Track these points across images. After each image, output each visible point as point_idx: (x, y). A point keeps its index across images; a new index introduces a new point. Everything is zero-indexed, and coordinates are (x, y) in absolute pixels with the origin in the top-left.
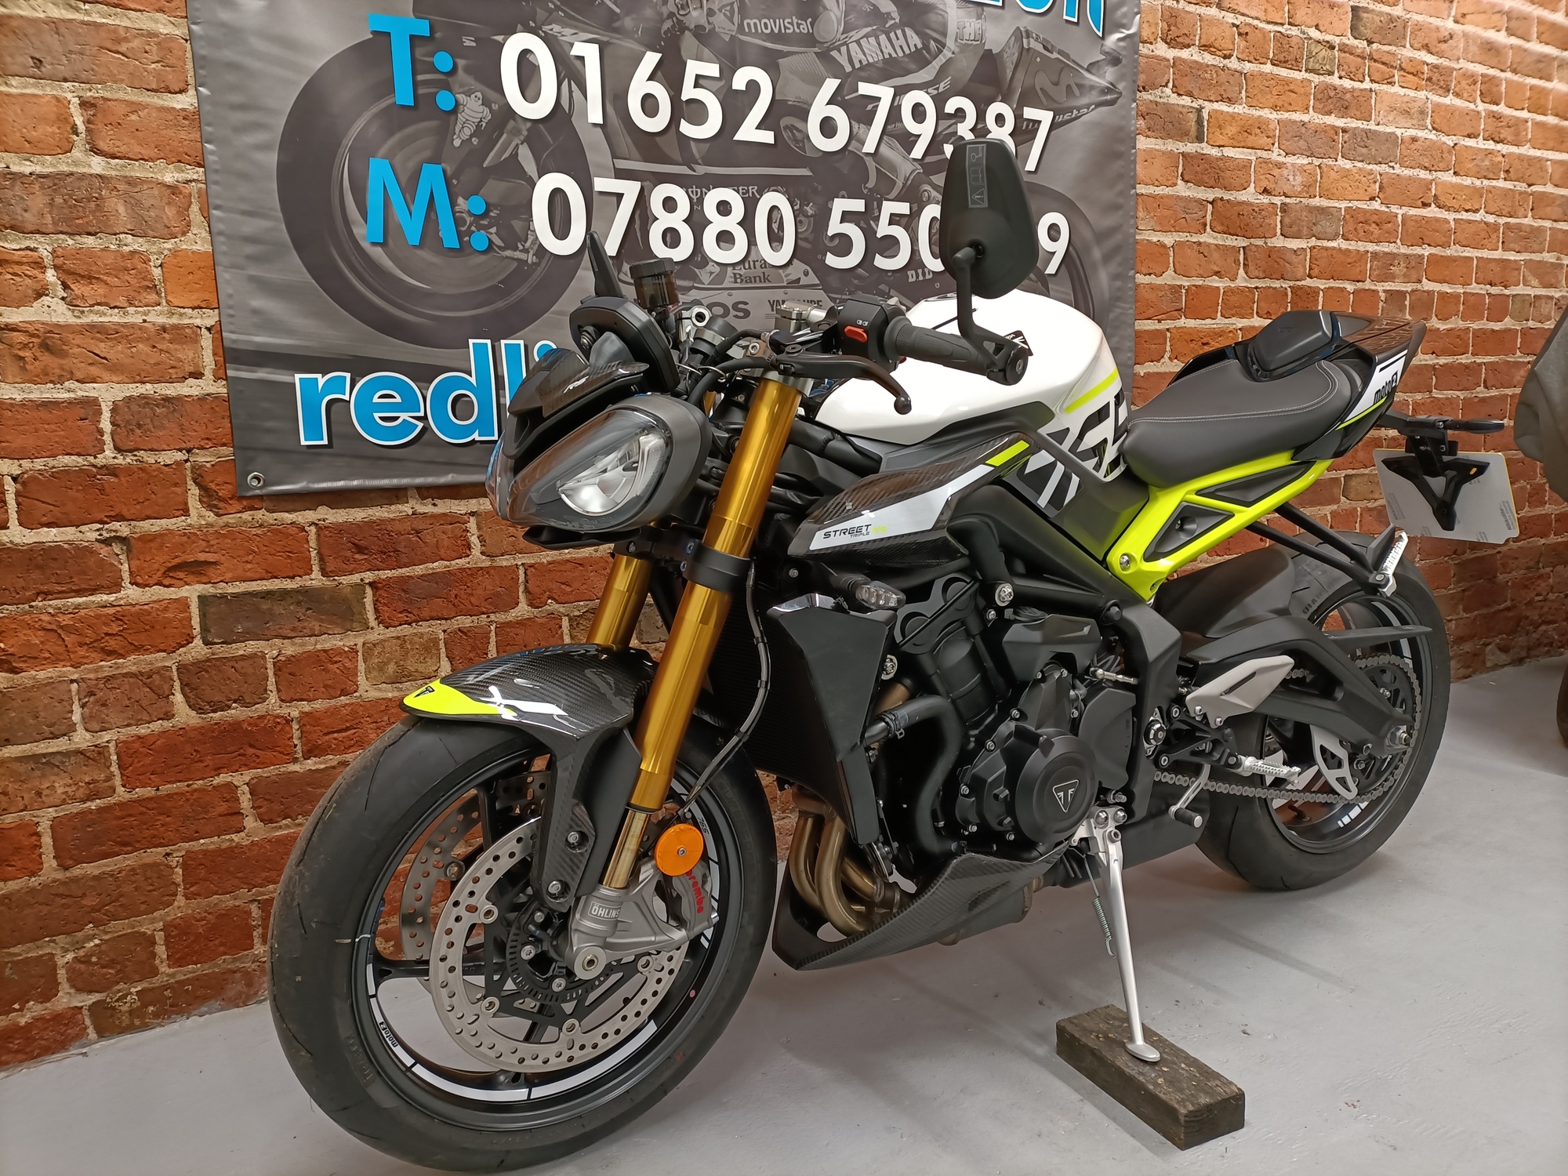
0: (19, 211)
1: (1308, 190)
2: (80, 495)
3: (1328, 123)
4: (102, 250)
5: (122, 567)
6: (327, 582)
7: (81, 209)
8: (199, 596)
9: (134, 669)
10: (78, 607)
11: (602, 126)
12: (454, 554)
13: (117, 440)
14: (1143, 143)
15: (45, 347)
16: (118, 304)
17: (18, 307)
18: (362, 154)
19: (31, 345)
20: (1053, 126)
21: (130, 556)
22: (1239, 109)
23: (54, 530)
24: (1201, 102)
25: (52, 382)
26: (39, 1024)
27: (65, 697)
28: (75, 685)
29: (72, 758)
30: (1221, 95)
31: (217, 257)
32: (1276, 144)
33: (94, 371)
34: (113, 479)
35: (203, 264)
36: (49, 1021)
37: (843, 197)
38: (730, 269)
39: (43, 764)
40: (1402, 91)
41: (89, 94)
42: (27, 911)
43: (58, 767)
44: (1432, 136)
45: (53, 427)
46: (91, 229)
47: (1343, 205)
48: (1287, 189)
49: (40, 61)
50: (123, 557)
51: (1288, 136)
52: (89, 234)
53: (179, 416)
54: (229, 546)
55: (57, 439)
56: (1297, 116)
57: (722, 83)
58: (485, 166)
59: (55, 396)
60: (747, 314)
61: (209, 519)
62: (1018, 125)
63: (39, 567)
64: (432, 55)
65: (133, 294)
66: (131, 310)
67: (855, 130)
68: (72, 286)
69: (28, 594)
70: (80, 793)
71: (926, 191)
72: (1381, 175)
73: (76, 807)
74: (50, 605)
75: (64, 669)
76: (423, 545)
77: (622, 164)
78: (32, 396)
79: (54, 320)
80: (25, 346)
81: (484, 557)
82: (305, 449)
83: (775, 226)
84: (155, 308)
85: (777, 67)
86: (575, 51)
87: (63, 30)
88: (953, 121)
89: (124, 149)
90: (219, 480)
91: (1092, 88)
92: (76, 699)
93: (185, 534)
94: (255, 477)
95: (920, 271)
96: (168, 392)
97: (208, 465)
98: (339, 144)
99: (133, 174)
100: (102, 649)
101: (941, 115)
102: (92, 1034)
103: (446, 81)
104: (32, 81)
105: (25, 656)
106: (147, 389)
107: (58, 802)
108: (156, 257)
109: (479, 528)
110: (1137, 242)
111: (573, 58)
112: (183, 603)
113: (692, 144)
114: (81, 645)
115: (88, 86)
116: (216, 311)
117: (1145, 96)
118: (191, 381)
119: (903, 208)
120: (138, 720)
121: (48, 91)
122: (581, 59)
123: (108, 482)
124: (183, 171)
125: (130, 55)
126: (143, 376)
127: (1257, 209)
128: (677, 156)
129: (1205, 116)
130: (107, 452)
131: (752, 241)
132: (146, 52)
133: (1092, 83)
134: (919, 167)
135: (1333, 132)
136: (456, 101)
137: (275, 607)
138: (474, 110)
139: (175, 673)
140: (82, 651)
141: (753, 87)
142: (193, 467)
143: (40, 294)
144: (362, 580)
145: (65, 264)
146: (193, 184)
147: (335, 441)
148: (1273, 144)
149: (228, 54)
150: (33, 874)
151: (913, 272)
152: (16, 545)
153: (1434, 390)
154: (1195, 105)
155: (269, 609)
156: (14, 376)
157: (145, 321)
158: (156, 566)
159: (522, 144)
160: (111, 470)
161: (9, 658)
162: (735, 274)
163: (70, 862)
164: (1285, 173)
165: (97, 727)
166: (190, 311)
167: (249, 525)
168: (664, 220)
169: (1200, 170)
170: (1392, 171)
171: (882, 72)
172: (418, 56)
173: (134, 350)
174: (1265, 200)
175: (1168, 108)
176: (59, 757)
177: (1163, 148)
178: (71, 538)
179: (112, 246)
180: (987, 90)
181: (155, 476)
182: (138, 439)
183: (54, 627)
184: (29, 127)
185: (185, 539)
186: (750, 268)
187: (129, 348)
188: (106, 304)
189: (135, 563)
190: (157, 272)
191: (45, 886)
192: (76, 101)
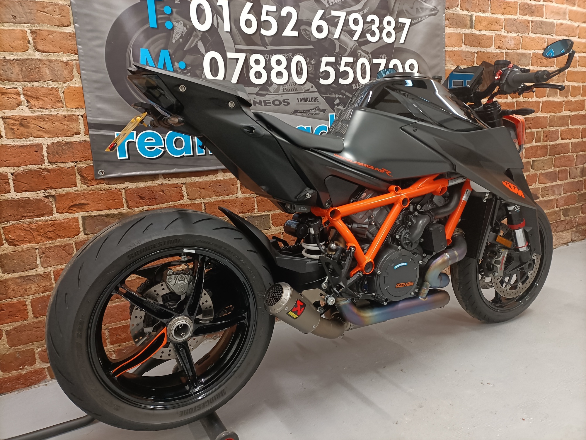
0: (10, 74)
1: (517, 47)
2: (36, 180)
3: (525, 19)
4: (41, 87)
5: (53, 206)
6: (130, 211)
7: (32, 72)
8: (82, 217)
9: (59, 244)
10: (37, 221)
11: (230, 33)
12: (177, 199)
13: (49, 159)
14: (448, 30)
15: (21, 125)
16: (48, 108)
17: (11, 110)
18: (137, 47)
19: (16, 124)
20: (411, 25)
21: (56, 202)
22: (488, 15)
23: (27, 193)
24: (472, 13)
25: (24, 138)
26: (29, 374)
27: (34, 255)
28: (37, 250)
29: (37, 277)
30: (480, 10)
31: (84, 88)
32: (503, 29)
33: (40, 133)
34: (48, 174)
35: (79, 91)
36: (33, 373)
37: (326, 56)
38: (281, 86)
39: (27, 279)
40: (556, 5)
41: (34, 28)
42: (23, 333)
43: (32, 280)
44: (569, 23)
45: (25, 154)
46: (36, 80)
47: (532, 52)
48: (508, 46)
49: (15, 17)
50: (53, 203)
51: (509, 25)
52: (36, 81)
53: (72, 149)
54: (92, 198)
55: (27, 159)
56: (512, 17)
57: (277, 13)
58: (185, 50)
59: (26, 143)
60: (288, 104)
61: (85, 188)
62: (397, 25)
63: (23, 207)
64: (163, 7)
65: (53, 104)
66: (53, 110)
67: (330, 30)
68: (30, 101)
69: (19, 217)
70: (41, 290)
71: (359, 52)
72: (547, 39)
73: (40, 295)
74: (27, 221)
75: (33, 244)
76: (165, 196)
77: (238, 47)
78: (17, 143)
79: (24, 114)
80: (14, 125)
81: (189, 200)
82: (119, 161)
83: (299, 69)
84: (62, 109)
85: (299, 6)
86: (218, 4)
87: (23, 4)
88: (370, 24)
89: (47, 49)
90: (88, 173)
91: (427, 9)
92: (38, 255)
93: (76, 193)
94: (101, 172)
95: (357, 84)
96: (67, 140)
97: (83, 167)
98: (128, 43)
99: (51, 58)
100: (47, 237)
101: (365, 22)
102: (49, 377)
103: (169, 17)
104: (12, 24)
105: (18, 240)
106: (60, 139)
107: (33, 293)
108: (61, 89)
109: (187, 189)
110: (446, 70)
111: (218, 7)
112: (76, 220)
113: (266, 37)
114: (39, 235)
115: (33, 25)
116: (85, 109)
117: (449, 11)
118: (76, 136)
119: (350, 60)
120: (61, 263)
121: (19, 28)
122: (221, 6)
123: (46, 174)
124: (70, 56)
125: (49, 13)
126: (58, 135)
127: (495, 55)
128: (260, 43)
129: (474, 18)
130: (46, 164)
131: (290, 75)
132: (54, 11)
133: (426, 7)
134: (356, 43)
135: (527, 22)
136: (173, 26)
137: (110, 220)
138: (180, 28)
139: (74, 245)
140: (39, 238)
141: (289, 15)
142: (78, 169)
143: (18, 105)
144: (143, 209)
145: (27, 93)
146: (74, 61)
147: (130, 157)
148: (502, 28)
149: (85, 11)
150: (25, 320)
151: (355, 85)
152: (14, 199)
153: (570, 125)
154: (469, 14)
155: (108, 221)
156: (10, 136)
157: (58, 114)
158: (65, 206)
159: (199, 40)
160: (47, 170)
161: (13, 240)
162: (283, 88)
163: (38, 315)
164: (507, 40)
165: (46, 265)
166: (75, 109)
167: (100, 190)
168: (255, 68)
169: (471, 40)
170: (552, 37)
171: (341, 7)
172: (158, 8)
173: (54, 125)
174: (499, 51)
175: (458, 16)
176: (33, 277)
177: (456, 32)
178: (34, 196)
179: (44, 86)
180: (383, 12)
181: (64, 172)
182: (57, 158)
183: (29, 229)
184: (12, 42)
185: (76, 195)
186: (289, 85)
187: (53, 124)
188: (43, 108)
189: (58, 205)
190: (62, 95)
191: (30, 324)
192: (29, 31)
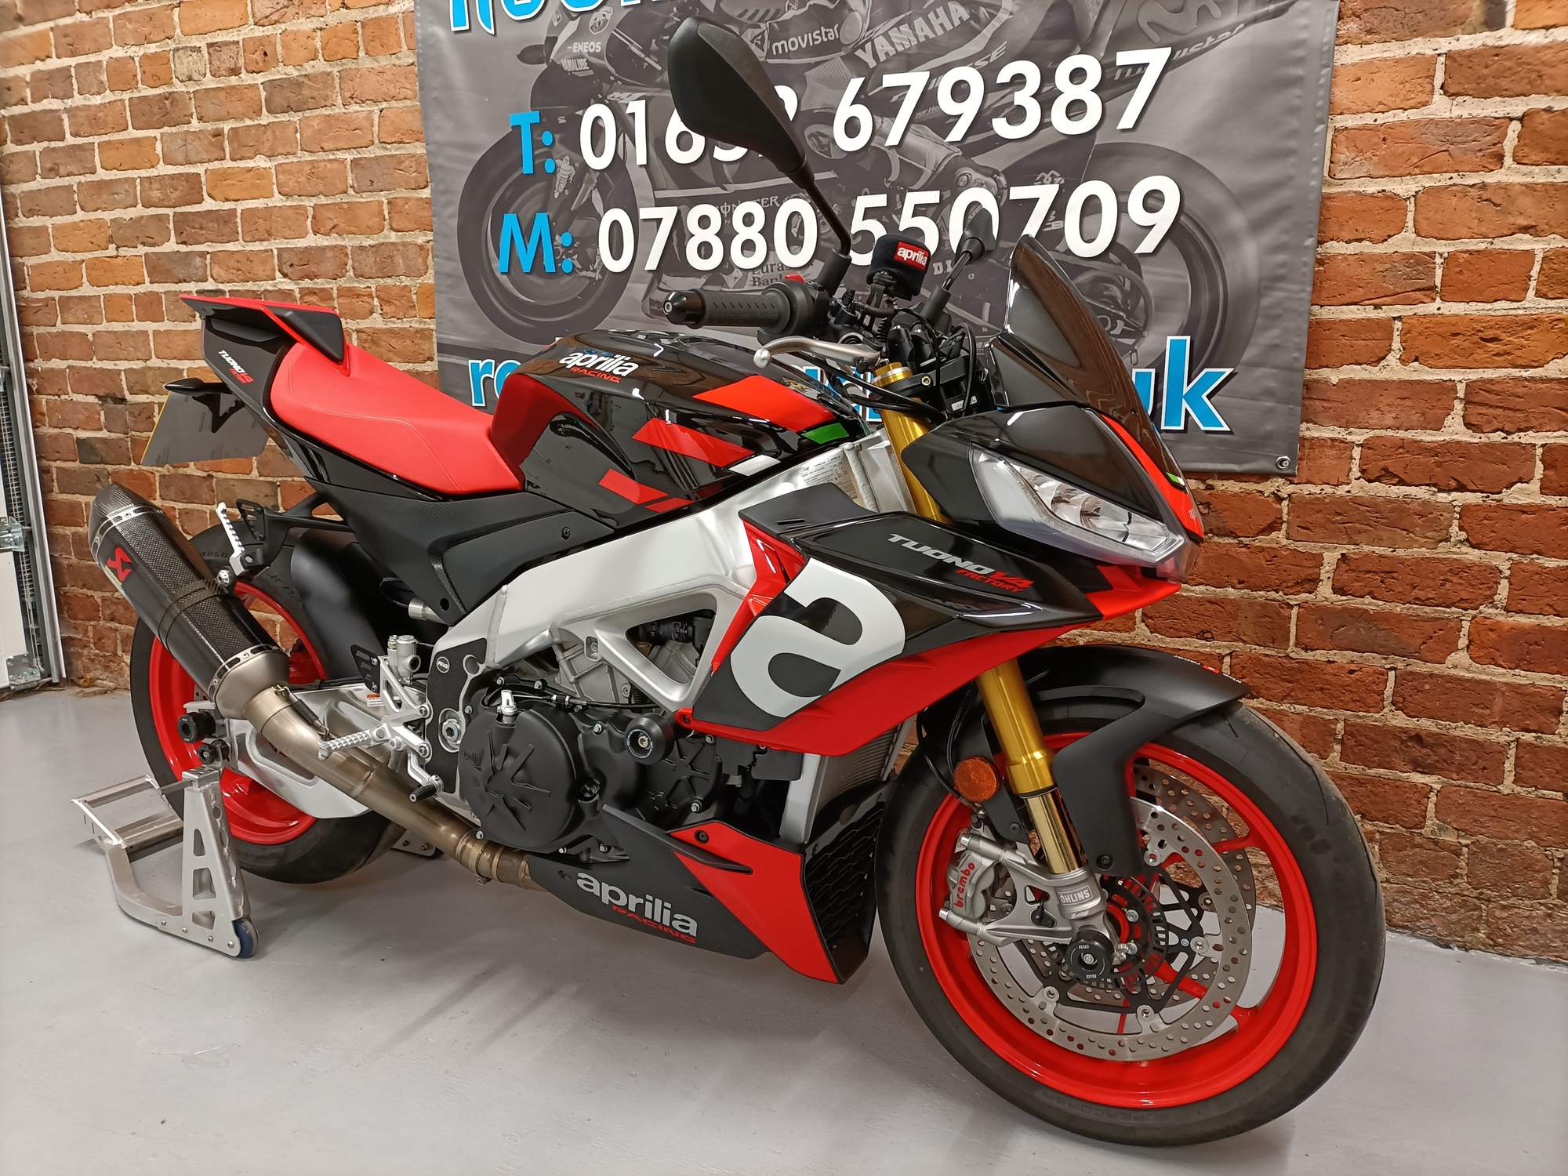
0: (365, 267)
4: (394, 286)
7: (386, 263)
11: (646, 166)
16: (400, 317)
17: (368, 319)
18: (500, 211)
35: (433, 292)
37: (866, 194)
49: (374, 181)
52: (389, 277)
58: (572, 209)
62: (1108, 76)
64: (542, 135)
68: (383, 307)
77: (661, 194)
79: (376, 326)
83: (794, 231)
85: (804, 80)
86: (629, 111)
88: (1008, 91)
103: (550, 152)
104: (371, 193)
108: (414, 288)
111: (627, 116)
113: (724, 166)
115: (390, 192)
116: (436, 320)
118: (428, 362)
119: (933, 197)
121: (377, 198)
122: (633, 115)
124: (425, 236)
125: (406, 170)
128: (711, 180)
131: (771, 246)
132: (412, 167)
134: (957, 150)
136: (556, 166)
138: (566, 170)
143: (372, 313)
145: (381, 294)
146: (429, 243)
149: (441, 161)
157: (410, 326)
159: (594, 189)
162: (754, 278)
166: (427, 320)
168: (699, 235)
171: (915, 58)
177: (1399, 54)
179: (397, 283)
180: (1057, 46)
186: (767, 271)
187: (404, 342)
188: (396, 317)
190: (414, 297)
192: (386, 201)
